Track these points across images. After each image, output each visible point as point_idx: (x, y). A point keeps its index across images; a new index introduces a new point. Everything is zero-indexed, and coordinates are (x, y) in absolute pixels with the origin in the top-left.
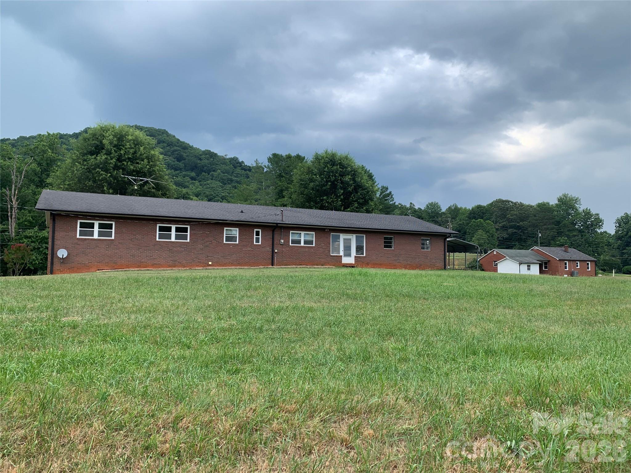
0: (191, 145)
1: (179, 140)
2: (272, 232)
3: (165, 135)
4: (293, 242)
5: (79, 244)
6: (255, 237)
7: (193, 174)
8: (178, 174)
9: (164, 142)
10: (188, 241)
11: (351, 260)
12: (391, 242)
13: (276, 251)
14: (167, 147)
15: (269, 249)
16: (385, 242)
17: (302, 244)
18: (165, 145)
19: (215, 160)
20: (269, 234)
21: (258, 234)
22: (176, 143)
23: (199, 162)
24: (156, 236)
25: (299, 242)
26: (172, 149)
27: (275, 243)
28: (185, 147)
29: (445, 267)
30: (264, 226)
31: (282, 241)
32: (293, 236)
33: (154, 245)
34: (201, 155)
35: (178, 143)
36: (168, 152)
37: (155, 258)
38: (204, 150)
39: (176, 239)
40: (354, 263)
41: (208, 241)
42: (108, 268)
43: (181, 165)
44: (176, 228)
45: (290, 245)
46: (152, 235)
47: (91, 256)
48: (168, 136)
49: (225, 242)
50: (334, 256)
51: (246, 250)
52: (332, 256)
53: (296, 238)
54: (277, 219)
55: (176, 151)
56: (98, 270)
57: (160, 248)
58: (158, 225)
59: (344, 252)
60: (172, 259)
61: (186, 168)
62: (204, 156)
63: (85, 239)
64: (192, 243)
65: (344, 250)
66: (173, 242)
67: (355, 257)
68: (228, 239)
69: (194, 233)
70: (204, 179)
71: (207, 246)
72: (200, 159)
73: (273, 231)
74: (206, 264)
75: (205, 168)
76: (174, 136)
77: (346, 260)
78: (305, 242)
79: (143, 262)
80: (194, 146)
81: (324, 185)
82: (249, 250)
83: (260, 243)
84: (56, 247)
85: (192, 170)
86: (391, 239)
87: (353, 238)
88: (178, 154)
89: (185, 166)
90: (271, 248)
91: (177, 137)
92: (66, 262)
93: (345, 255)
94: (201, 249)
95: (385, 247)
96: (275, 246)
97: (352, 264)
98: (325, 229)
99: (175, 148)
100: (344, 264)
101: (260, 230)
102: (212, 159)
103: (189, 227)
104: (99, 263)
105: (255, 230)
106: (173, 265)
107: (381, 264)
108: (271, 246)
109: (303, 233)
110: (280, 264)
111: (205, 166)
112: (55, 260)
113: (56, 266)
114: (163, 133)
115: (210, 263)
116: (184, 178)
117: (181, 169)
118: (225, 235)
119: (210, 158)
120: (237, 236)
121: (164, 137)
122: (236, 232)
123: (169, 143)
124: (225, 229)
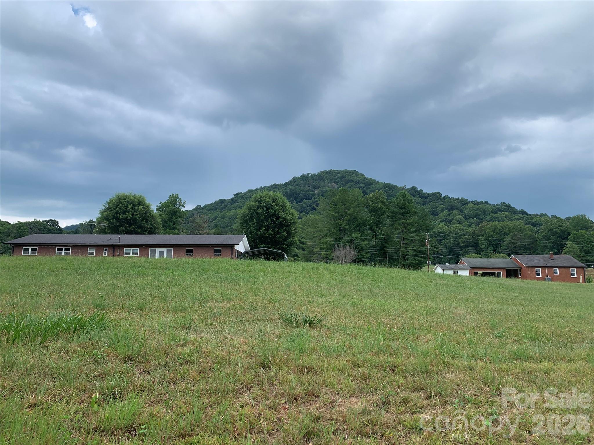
2: (113, 249)
3: (354, 175)
4: (126, 254)
6: (104, 251)
9: (352, 181)
10: (70, 255)
12: (192, 252)
14: (354, 185)
16: (187, 252)
17: (131, 254)
18: (353, 183)
19: (393, 192)
21: (106, 250)
25: (129, 254)
27: (115, 254)
30: (109, 246)
31: (118, 254)
32: (125, 251)
39: (64, 254)
41: (79, 255)
44: (65, 249)
45: (124, 255)
46: (54, 253)
48: (357, 175)
49: (88, 255)
53: (128, 252)
58: (57, 248)
63: (25, 255)
69: (73, 251)
76: (363, 175)
78: (133, 254)
82: (100, 259)
83: (107, 255)
86: (192, 250)
87: (165, 250)
95: (188, 255)
96: (115, 256)
98: (143, 246)
101: (107, 248)
105: (104, 248)
108: (113, 256)
109: (132, 249)
114: (353, 173)
118: (88, 252)
119: (390, 190)
120: (95, 252)
121: (354, 177)
122: (94, 250)
123: (356, 181)
124: (89, 248)
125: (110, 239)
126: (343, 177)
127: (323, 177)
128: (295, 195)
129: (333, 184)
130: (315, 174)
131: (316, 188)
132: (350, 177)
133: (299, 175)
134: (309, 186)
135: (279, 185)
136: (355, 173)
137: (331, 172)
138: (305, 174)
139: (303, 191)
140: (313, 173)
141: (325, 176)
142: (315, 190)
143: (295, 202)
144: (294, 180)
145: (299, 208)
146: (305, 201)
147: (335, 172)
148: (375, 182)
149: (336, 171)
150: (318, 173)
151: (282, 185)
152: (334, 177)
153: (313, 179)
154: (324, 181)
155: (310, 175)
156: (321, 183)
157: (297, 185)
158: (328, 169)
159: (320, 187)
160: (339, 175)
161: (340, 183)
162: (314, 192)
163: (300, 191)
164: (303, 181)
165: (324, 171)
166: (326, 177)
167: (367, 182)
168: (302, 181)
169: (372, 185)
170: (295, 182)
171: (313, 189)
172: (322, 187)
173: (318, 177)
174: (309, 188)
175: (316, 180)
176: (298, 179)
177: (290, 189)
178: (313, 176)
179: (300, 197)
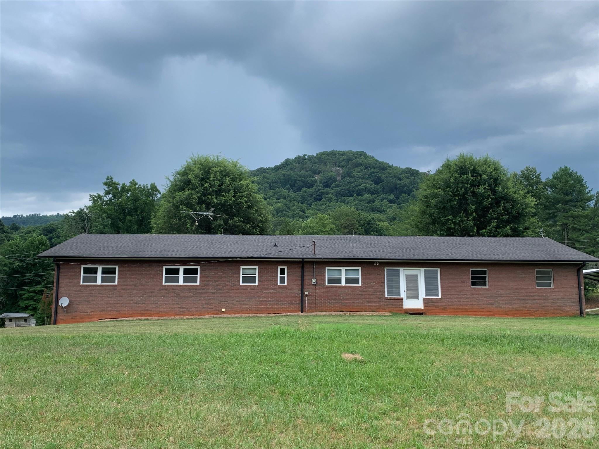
0: (391, 164)
1: (377, 161)
2: (300, 269)
3: (363, 157)
4: (330, 281)
5: (82, 292)
6: (279, 276)
7: (392, 197)
8: (376, 198)
9: (361, 165)
10: (198, 284)
11: (418, 304)
12: (484, 278)
13: (306, 293)
14: (365, 169)
15: (298, 291)
16: (473, 278)
17: (343, 283)
18: (363, 167)
19: (417, 178)
20: (297, 272)
21: (282, 272)
22: (375, 165)
23: (398, 182)
24: (162, 280)
25: (339, 281)
26: (370, 171)
27: (306, 282)
28: (384, 167)
29: (581, 313)
30: (290, 262)
31: (314, 280)
32: (328, 273)
33: (160, 291)
34: (400, 175)
35: (376, 164)
36: (365, 175)
37: (160, 305)
38: (405, 168)
39: (184, 282)
40: (423, 308)
41: (221, 284)
42: (110, 317)
43: (379, 187)
44: (185, 269)
45: (327, 284)
46: (158, 278)
47: (94, 304)
48: (366, 158)
49: (241, 284)
50: (391, 299)
51: (268, 293)
52: (387, 299)
53: (335, 275)
54: (306, 253)
55: (374, 173)
56: (100, 319)
57: (167, 293)
58: (164, 267)
59: (407, 293)
60: (179, 306)
61: (385, 190)
62: (403, 175)
63: (88, 285)
64: (202, 286)
65: (407, 290)
66: (181, 286)
67: (424, 299)
68: (245, 280)
69: (205, 274)
70: (404, 201)
71: (220, 289)
72: (400, 179)
73: (303, 268)
74: (218, 310)
75: (406, 188)
76: (373, 157)
77: (409, 304)
78: (348, 281)
79: (147, 310)
80: (394, 165)
81: (450, 201)
82: (271, 293)
83: (286, 284)
84: (60, 294)
85: (391, 192)
86: (484, 273)
87: (421, 274)
88: (375, 176)
89: (384, 189)
90: (300, 289)
91: (376, 158)
92: (69, 311)
93: (408, 298)
94: (213, 293)
95: (474, 284)
96: (306, 287)
97: (421, 309)
98: (373, 262)
99: (373, 170)
100: (407, 309)
101: (286, 268)
102: (413, 178)
103: (199, 267)
104: (102, 311)
105: (279, 268)
106: (181, 312)
107: (467, 310)
108: (300, 287)
109: (343, 269)
110: (314, 309)
111: (406, 186)
112: (59, 309)
113: (60, 316)
114: (361, 155)
115: (223, 310)
116: (382, 201)
117: (378, 193)
118: (241, 276)
119: (411, 176)
120: (257, 276)
121: (362, 160)
122: (256, 271)
123: (366, 165)
124: (242, 267)
125: (275, 245)
126: (349, 160)
127: (323, 159)
128: (290, 182)
129: (337, 168)
130: (313, 156)
131: (316, 172)
132: (358, 160)
133: (292, 157)
134: (307, 171)
135: (267, 169)
136: (362, 154)
137: (333, 153)
138: (300, 155)
139: (300, 176)
140: (311, 154)
141: (326, 158)
142: (315, 175)
143: (292, 190)
144: (287, 163)
145: (299, 199)
146: (304, 189)
147: (338, 154)
148: (389, 167)
149: (340, 151)
150: (317, 154)
151: (272, 169)
152: (338, 159)
153: (312, 162)
154: (325, 164)
155: (306, 157)
156: (322, 168)
157: (291, 169)
158: (329, 150)
159: (321, 172)
160: (345, 157)
161: (346, 167)
162: (315, 178)
163: (296, 176)
164: (299, 164)
165: (324, 152)
166: (328, 159)
167: (380, 166)
168: (297, 164)
169: (387, 170)
170: (288, 165)
171: (312, 174)
172: (324, 172)
173: (318, 159)
174: (307, 173)
175: (314, 163)
176: (293, 161)
177: (284, 174)
178: (310, 158)
179: (297, 184)
